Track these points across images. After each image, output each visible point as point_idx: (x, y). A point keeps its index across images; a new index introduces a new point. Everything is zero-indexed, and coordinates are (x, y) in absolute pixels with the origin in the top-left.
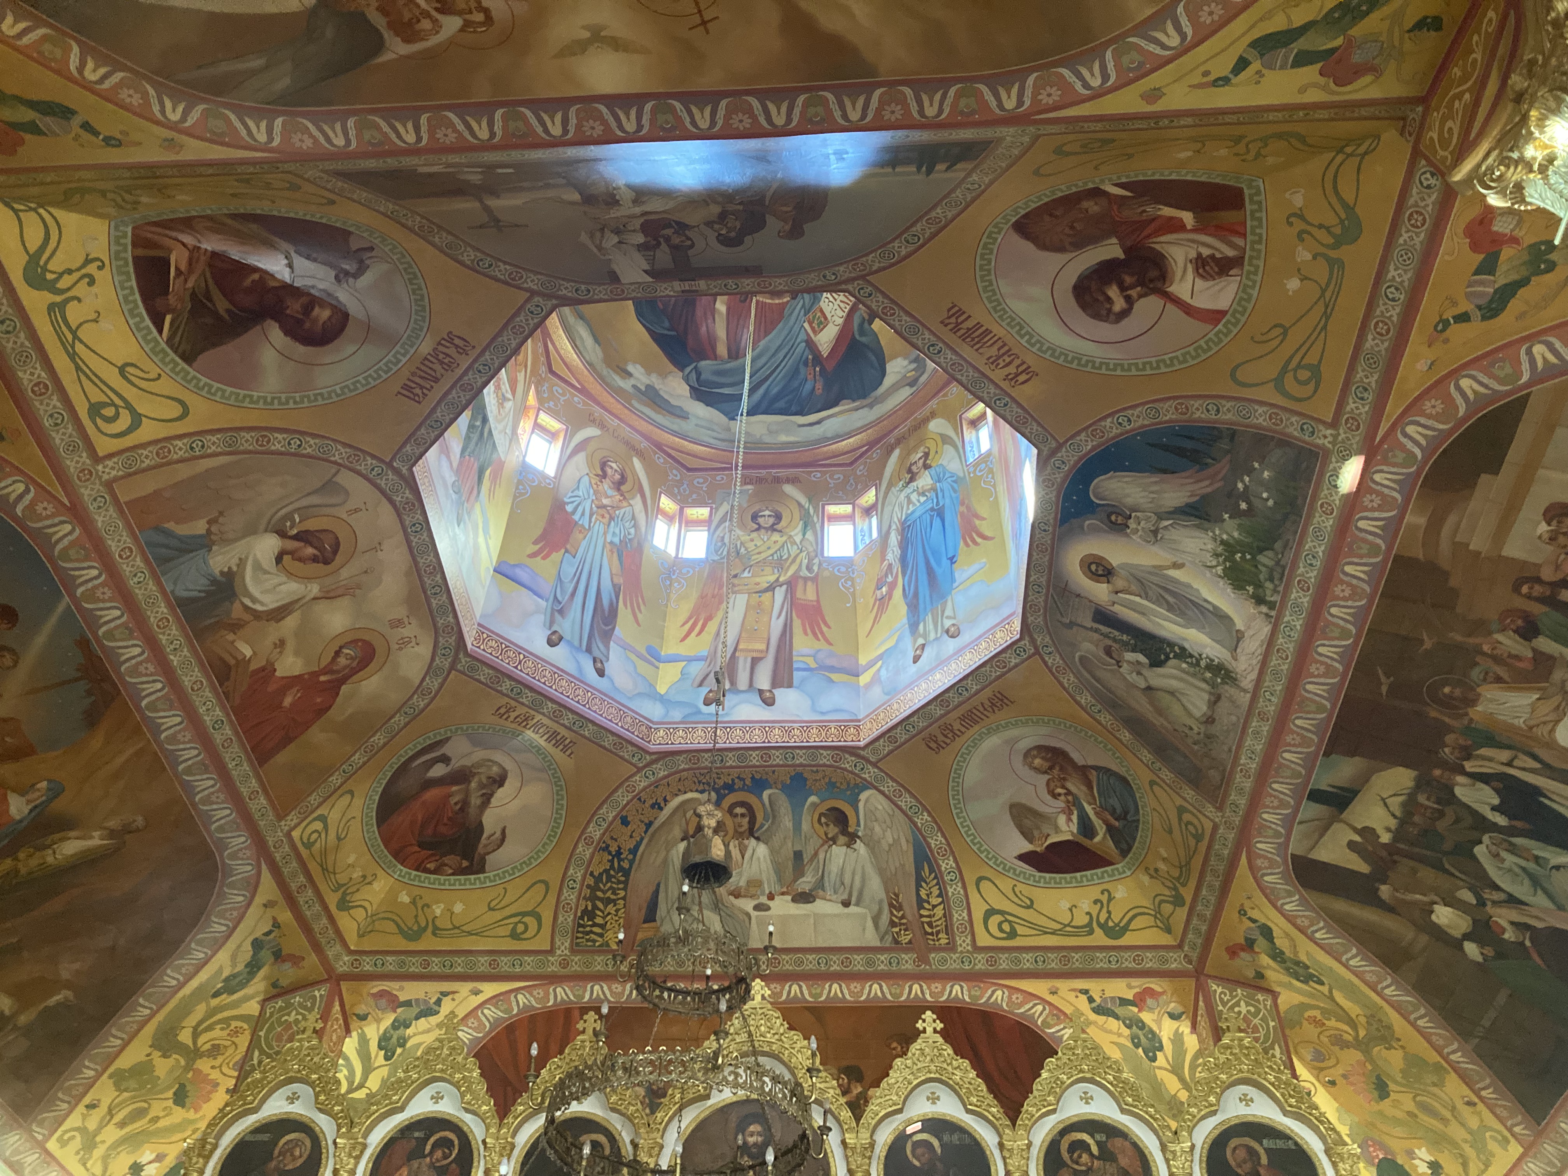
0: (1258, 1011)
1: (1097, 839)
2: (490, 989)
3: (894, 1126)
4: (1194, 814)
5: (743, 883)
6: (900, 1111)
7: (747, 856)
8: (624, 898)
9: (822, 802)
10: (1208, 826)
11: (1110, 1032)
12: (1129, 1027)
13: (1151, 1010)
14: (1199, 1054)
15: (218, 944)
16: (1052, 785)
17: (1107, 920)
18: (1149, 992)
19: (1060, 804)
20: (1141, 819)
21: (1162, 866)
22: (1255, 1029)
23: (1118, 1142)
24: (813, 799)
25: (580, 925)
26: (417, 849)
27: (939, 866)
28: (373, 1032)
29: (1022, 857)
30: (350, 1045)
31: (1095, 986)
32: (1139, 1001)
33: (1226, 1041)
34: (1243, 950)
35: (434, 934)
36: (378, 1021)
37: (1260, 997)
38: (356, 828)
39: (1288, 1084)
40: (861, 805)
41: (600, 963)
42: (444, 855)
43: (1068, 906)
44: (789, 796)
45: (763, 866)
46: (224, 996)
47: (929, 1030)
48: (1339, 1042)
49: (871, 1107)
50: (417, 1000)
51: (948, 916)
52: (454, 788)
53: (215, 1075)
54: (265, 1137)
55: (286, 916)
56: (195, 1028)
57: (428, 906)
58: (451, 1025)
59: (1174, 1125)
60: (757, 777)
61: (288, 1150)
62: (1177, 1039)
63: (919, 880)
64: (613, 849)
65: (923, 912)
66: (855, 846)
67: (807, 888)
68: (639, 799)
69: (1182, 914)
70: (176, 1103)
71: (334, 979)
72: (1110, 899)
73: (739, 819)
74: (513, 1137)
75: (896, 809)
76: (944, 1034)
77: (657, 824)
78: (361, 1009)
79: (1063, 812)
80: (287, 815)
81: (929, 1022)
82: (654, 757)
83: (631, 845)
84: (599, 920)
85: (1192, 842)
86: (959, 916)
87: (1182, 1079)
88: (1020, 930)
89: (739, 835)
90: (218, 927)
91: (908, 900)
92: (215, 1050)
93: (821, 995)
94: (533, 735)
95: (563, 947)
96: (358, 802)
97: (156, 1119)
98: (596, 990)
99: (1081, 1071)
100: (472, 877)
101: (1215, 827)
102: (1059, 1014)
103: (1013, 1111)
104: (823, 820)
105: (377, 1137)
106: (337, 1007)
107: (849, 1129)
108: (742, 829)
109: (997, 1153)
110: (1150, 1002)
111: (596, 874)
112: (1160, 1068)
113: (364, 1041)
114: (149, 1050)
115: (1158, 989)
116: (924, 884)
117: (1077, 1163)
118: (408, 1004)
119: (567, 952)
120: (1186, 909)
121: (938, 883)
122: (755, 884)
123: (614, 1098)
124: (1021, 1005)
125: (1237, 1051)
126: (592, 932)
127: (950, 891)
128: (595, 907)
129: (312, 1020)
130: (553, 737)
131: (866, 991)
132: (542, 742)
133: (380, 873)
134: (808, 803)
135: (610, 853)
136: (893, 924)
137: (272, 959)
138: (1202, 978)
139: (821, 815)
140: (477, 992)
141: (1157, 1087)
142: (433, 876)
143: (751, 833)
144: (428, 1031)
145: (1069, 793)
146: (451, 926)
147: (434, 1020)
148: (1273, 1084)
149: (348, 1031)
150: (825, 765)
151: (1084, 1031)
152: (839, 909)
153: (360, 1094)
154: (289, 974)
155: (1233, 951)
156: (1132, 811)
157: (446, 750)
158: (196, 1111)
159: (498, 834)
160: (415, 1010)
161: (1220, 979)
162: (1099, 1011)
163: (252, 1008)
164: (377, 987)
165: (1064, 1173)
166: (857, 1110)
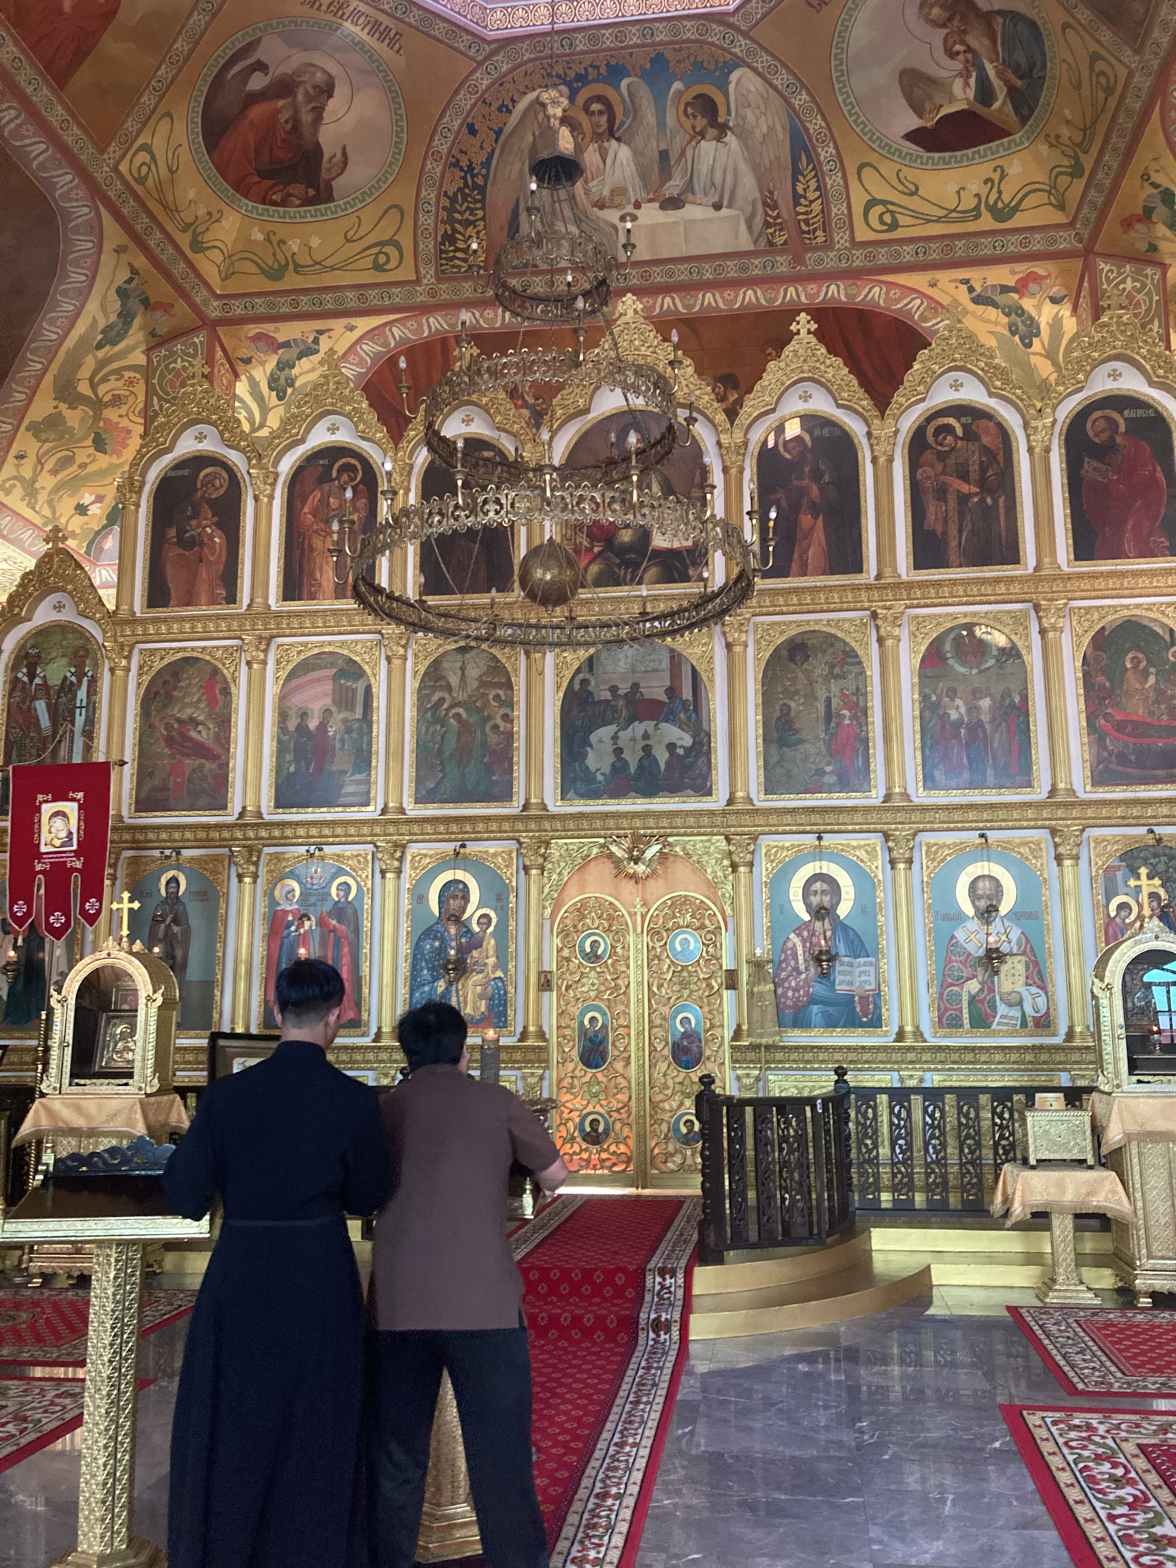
0: (1144, 286)
1: (996, 105)
2: (364, 324)
3: (767, 424)
4: (1109, 63)
5: (606, 192)
6: (773, 410)
7: (609, 161)
8: (483, 219)
9: (688, 88)
10: (1123, 73)
11: (988, 321)
12: (1007, 315)
13: (1033, 295)
14: (1076, 336)
15: (84, 294)
16: (951, 40)
17: (996, 202)
18: (1033, 277)
19: (958, 65)
20: (1049, 74)
21: (1065, 132)
22: (1138, 305)
23: (983, 423)
24: (677, 85)
25: (442, 252)
26: (256, 179)
27: (818, 155)
28: (261, 374)
29: (908, 137)
30: (242, 388)
31: (976, 275)
32: (1021, 288)
33: (1105, 319)
34: (1139, 221)
35: (297, 272)
36: (263, 363)
37: (1149, 271)
38: (185, 155)
39: (1159, 356)
40: (731, 88)
41: (467, 289)
42: (287, 184)
43: (956, 188)
44: (650, 84)
45: (628, 173)
46: (108, 347)
47: (803, 332)
49: (744, 409)
50: (295, 340)
51: (825, 211)
52: (281, 103)
53: (124, 423)
54: (186, 472)
56: (91, 380)
57: (284, 243)
58: (332, 361)
59: (1039, 405)
60: (613, 62)
61: (209, 481)
62: (1056, 324)
63: (796, 173)
64: (464, 164)
65: (800, 209)
66: (726, 140)
67: (675, 193)
68: (484, 102)
69: (1079, 185)
70: (98, 449)
71: (211, 326)
72: (1003, 176)
73: (596, 118)
74: (410, 458)
75: (771, 90)
76: (819, 334)
77: (507, 130)
78: (244, 353)
79: (960, 75)
80: (108, 145)
81: (803, 324)
82: (493, 46)
83: (483, 157)
84: (460, 245)
85: (1101, 95)
86: (837, 210)
87: (1055, 364)
88: (902, 220)
89: (598, 137)
90: (77, 277)
91: (783, 197)
92: (117, 401)
93: (694, 306)
94: (352, 28)
95: (429, 277)
96: (180, 127)
97: (83, 466)
99: (954, 360)
100: (322, 207)
101: (1131, 75)
102: (936, 307)
103: (882, 403)
104: (690, 110)
105: (287, 465)
106: (219, 353)
107: (724, 431)
108: (600, 130)
109: (864, 441)
110: (1033, 287)
111: (450, 194)
112: (1035, 354)
113: (254, 385)
114: (55, 403)
115: (1041, 272)
116: (801, 178)
117: (941, 445)
118: (287, 344)
119: (433, 280)
120: (1084, 180)
121: (816, 176)
122: (619, 191)
123: (498, 419)
124: (898, 301)
125: (1114, 328)
126: (455, 257)
127: (829, 182)
128: (455, 231)
129: (198, 365)
130: (375, 27)
131: (740, 298)
132: (364, 36)
133: (226, 209)
134: (672, 90)
135: (461, 169)
136: (767, 225)
137: (142, 308)
138: (1091, 256)
139: (687, 104)
140: (351, 328)
141: (1029, 371)
142: (281, 209)
143: (611, 133)
144: (313, 370)
145: (969, 49)
146: (310, 262)
147: (316, 358)
148: (1144, 358)
149: (237, 376)
150: (688, 41)
151: (960, 321)
152: (711, 213)
153: (264, 433)
154: (163, 324)
155: (1127, 224)
156: (1039, 65)
157: (260, 54)
158: (119, 455)
159: (339, 154)
160: (295, 351)
161: (1108, 256)
162: (978, 300)
163: (138, 358)
164: (253, 330)
165: (928, 455)
166: (732, 414)
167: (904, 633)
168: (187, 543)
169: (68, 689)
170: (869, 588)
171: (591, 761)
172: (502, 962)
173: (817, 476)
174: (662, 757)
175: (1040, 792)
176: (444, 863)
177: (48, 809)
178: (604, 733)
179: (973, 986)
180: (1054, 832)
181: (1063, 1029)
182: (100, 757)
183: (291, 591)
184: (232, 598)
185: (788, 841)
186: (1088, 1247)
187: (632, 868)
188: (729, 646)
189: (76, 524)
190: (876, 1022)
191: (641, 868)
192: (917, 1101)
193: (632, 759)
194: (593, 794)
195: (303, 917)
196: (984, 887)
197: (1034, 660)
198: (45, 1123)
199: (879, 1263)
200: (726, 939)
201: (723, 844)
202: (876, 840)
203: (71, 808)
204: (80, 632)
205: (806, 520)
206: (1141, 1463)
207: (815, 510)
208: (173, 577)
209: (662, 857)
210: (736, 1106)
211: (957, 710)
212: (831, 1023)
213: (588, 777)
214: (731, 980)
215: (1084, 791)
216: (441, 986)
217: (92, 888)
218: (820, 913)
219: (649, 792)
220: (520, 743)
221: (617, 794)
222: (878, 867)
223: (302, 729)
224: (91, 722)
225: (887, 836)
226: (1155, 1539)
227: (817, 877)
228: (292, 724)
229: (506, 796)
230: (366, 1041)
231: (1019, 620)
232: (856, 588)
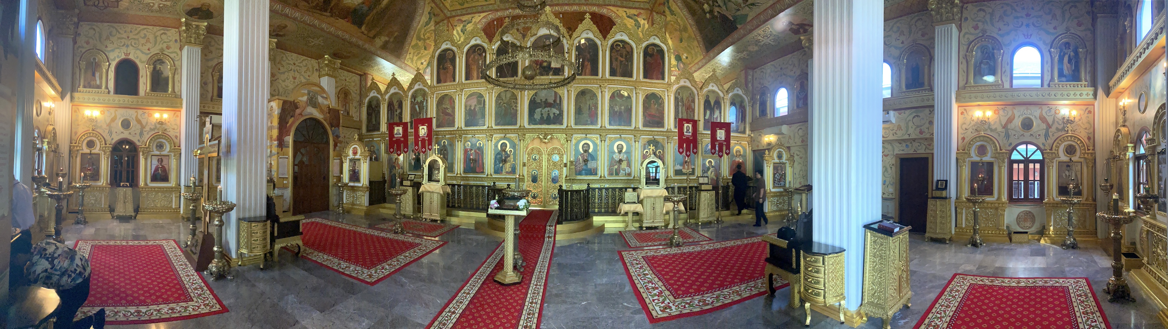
0: (662, 20)
2: (483, 15)
6: (579, 36)
11: (630, 21)
12: (634, 21)
13: (640, 17)
14: (648, 29)
15: (422, 15)
18: (640, 13)
22: (660, 24)
23: (627, 45)
28: (459, 29)
30: (455, 32)
31: (628, 11)
32: (637, 15)
33: (654, 26)
36: (460, 26)
37: (663, 17)
39: (664, 37)
41: (507, 5)
46: (427, 26)
47: (587, 18)
48: (676, 30)
49: (573, 36)
50: (467, 20)
53: (431, 43)
55: (433, 5)
56: (423, 34)
58: (476, 24)
59: (639, 43)
61: (449, 54)
62: (644, 24)
70: (425, 50)
71: (448, 18)
74: (493, 46)
76: (591, 19)
78: (456, 24)
81: (588, 16)
87: (643, 34)
90: (420, 11)
92: (429, 38)
93: (563, 9)
97: (422, 54)
98: (507, 13)
99: (621, 29)
102: (618, 16)
103: (605, 37)
106: (450, 25)
107: (569, 41)
109: (600, 46)
112: (639, 31)
113: (457, 31)
114: (416, 40)
115: (642, 13)
117: (617, 48)
118: (465, 21)
123: (515, 36)
124: (609, 13)
125: (655, 28)
129: (445, 28)
131: (573, 8)
137: (434, 16)
138: (652, 11)
140: (480, 16)
141: (638, 35)
144: (471, 27)
147: (472, 24)
148: (661, 36)
149: (454, 30)
151: (623, 21)
153: (460, 42)
154: (438, 19)
158: (430, 51)
160: (467, 23)
161: (655, 12)
162: (628, 17)
163: (433, 28)
164: (457, 18)
165: (614, 51)
166: (570, 36)
167: (607, 90)
168: (444, 69)
169: (422, 102)
170: (600, 80)
171: (535, 116)
172: (515, 160)
173: (589, 53)
174: (552, 116)
175: (633, 127)
176: (501, 139)
177: (421, 127)
178: (539, 110)
179: (616, 167)
180: (635, 136)
181: (633, 176)
182: (429, 116)
183: (467, 79)
184: (454, 81)
185: (579, 136)
186: (634, 219)
187: (544, 141)
188: (568, 91)
189: (421, 67)
190: (596, 174)
191: (546, 141)
192: (604, 191)
193: (545, 116)
194: (535, 124)
195: (471, 150)
196: (620, 146)
197: (634, 99)
198: (424, 190)
199: (595, 224)
200: (565, 157)
201: (565, 136)
202: (598, 136)
203: (425, 127)
204: (424, 90)
205: (586, 63)
206: (642, 260)
207: (588, 60)
208: (442, 78)
209: (551, 138)
210: (567, 192)
211: (617, 109)
212: (586, 174)
213: (535, 120)
214: (566, 165)
215: (641, 128)
216: (501, 165)
217: (430, 144)
218: (586, 151)
219: (549, 124)
220: (519, 112)
221: (541, 124)
222: (598, 142)
223: (470, 109)
224: (427, 109)
225: (600, 135)
226: (644, 274)
227: (585, 144)
228: (468, 108)
229: (516, 124)
230: (485, 176)
231: (631, 90)
232: (597, 79)
